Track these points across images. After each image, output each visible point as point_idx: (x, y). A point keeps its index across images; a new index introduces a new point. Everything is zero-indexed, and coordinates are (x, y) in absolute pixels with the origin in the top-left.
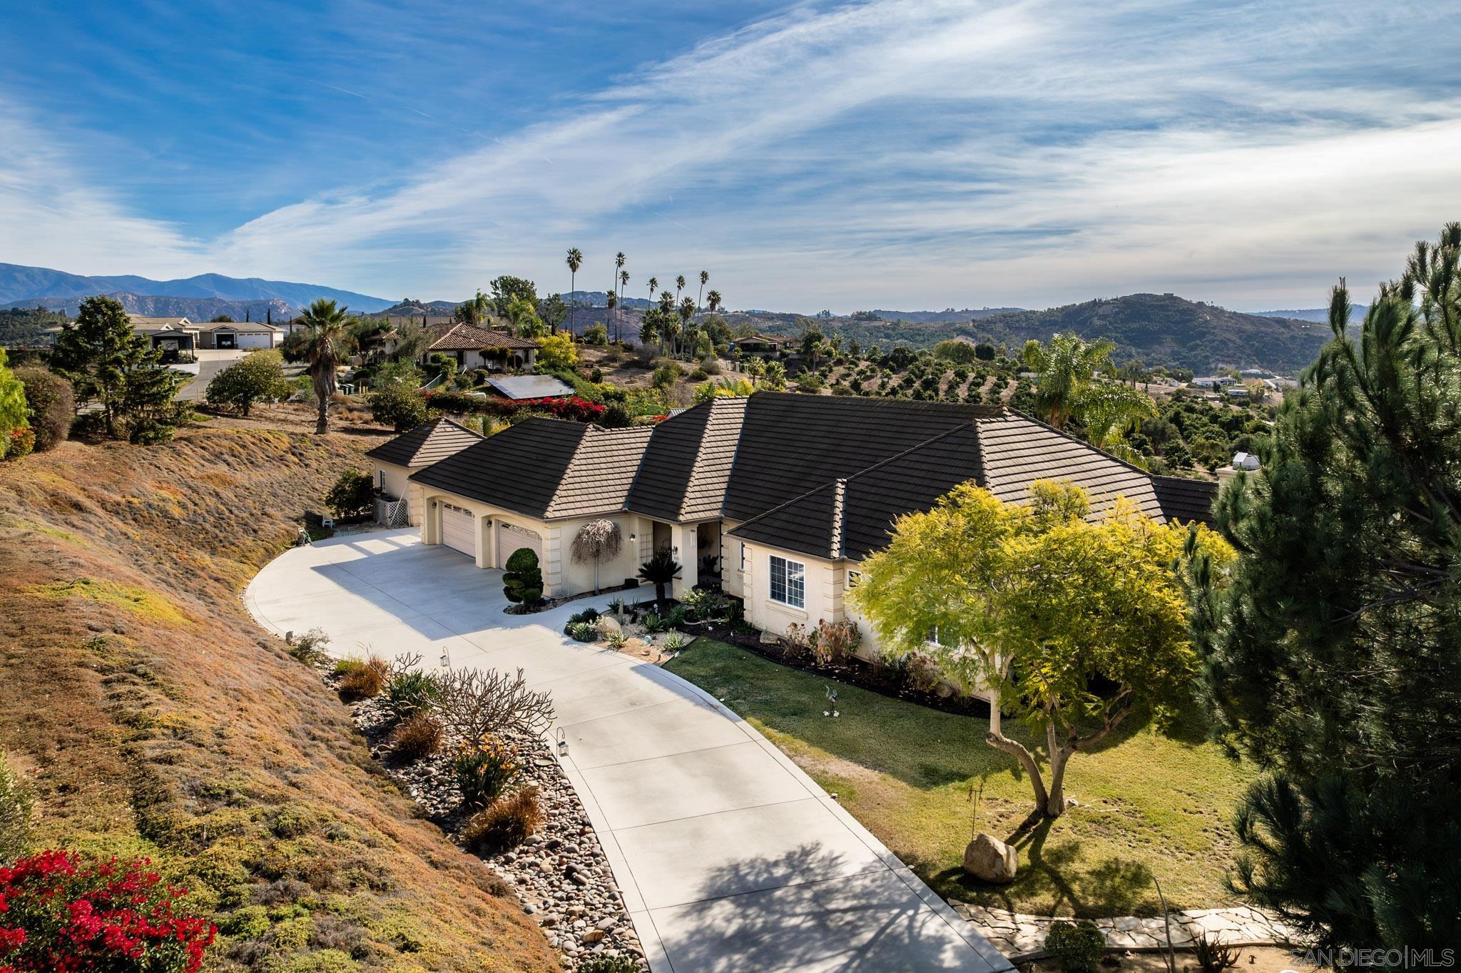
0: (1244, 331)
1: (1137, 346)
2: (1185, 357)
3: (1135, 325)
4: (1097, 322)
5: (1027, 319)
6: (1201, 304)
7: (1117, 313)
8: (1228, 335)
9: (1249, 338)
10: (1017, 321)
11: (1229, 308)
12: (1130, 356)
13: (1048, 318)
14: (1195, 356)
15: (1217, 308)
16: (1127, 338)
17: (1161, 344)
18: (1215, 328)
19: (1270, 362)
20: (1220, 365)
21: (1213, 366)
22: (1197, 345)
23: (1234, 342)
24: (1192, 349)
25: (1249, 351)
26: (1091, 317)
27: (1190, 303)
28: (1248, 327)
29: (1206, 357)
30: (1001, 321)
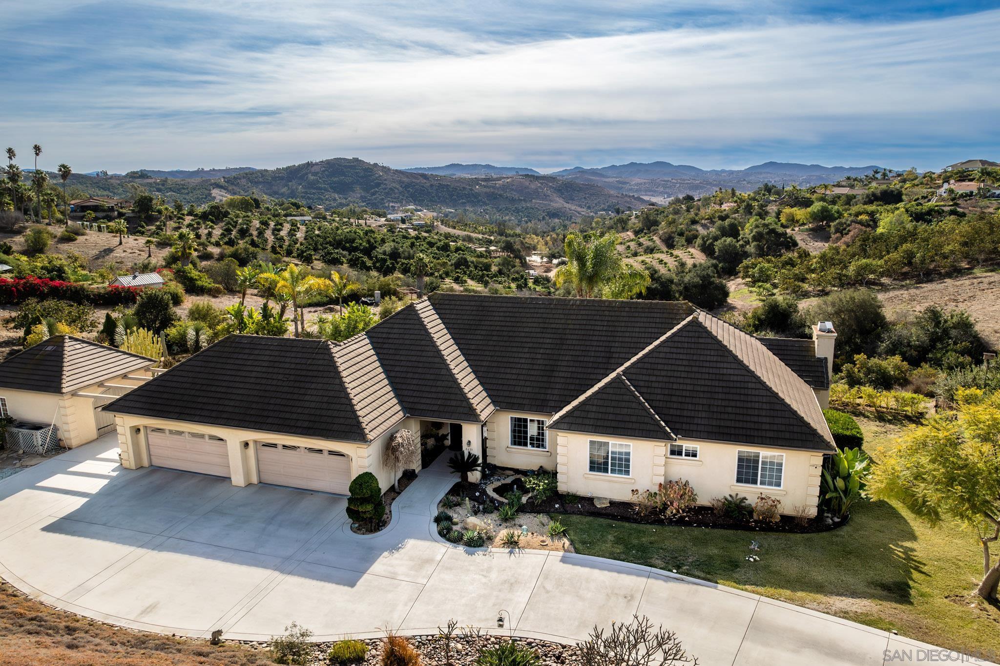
0: (403, 182)
1: (338, 193)
2: (369, 200)
3: (335, 179)
4: (311, 177)
5: (263, 176)
6: (376, 165)
7: (324, 171)
8: (394, 185)
9: (407, 187)
10: (256, 178)
11: (393, 167)
12: (335, 200)
13: (277, 175)
14: (375, 199)
15: (385, 167)
16: (332, 188)
17: (353, 191)
18: (385, 180)
19: (419, 201)
20: (391, 204)
21: (387, 205)
22: (376, 192)
23: (397, 189)
24: (373, 194)
25: (406, 195)
26: (307, 174)
27: (369, 164)
28: (405, 179)
29: (383, 199)
30: (244, 177)
